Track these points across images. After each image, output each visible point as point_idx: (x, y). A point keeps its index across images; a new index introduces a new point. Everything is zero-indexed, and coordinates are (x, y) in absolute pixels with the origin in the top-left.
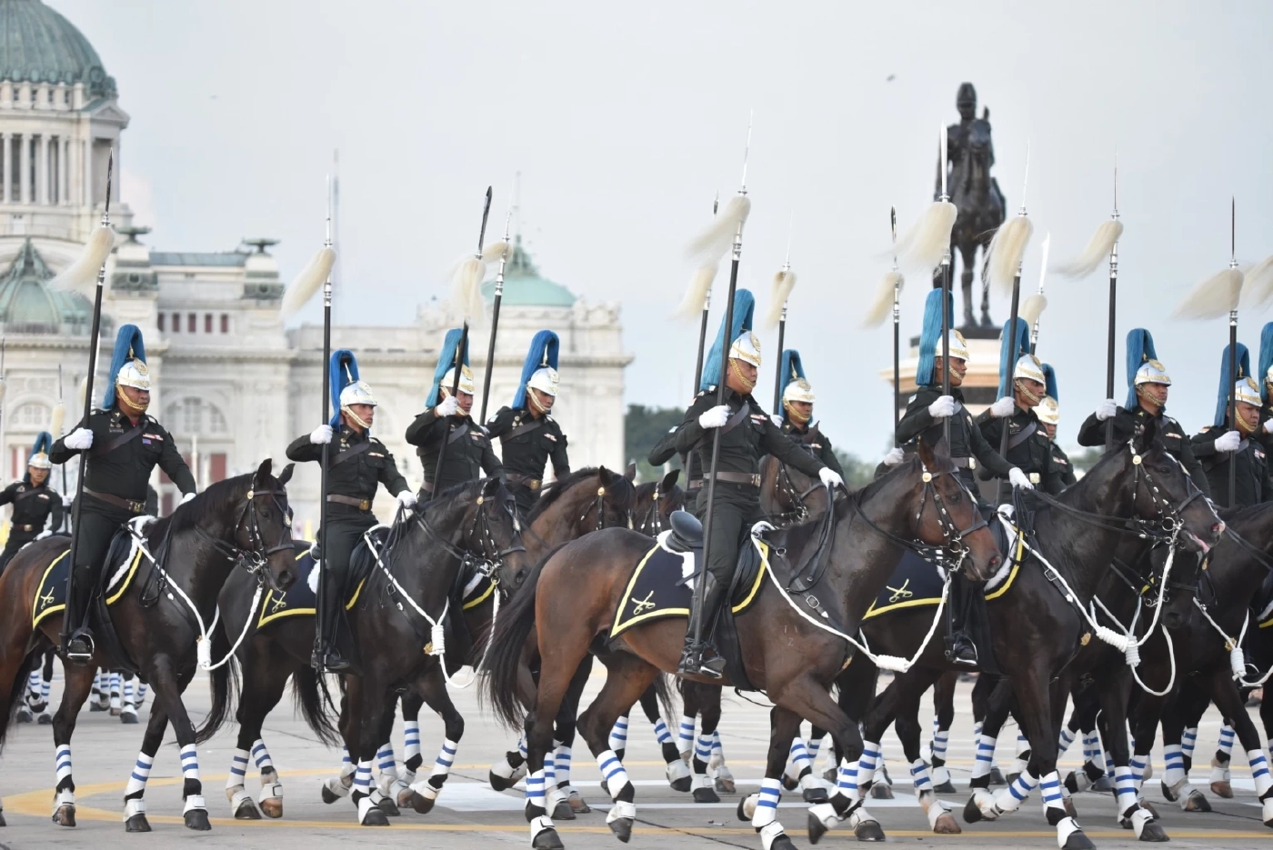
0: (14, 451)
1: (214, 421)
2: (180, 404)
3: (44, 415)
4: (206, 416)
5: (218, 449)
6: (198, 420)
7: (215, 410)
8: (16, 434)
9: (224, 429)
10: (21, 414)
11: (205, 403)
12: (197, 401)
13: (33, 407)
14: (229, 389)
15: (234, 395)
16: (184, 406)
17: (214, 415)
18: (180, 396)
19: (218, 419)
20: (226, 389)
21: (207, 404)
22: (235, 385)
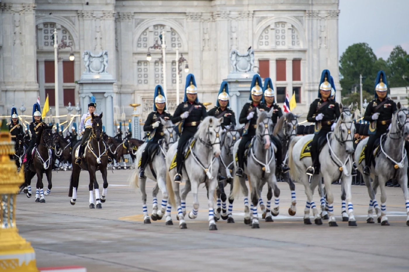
14: (75, 17)
15: (78, 21)
16: (44, 29)
17: (65, 35)
18: (41, 21)
19: (68, 38)
20: (72, 17)
21: (59, 27)
22: (78, 14)
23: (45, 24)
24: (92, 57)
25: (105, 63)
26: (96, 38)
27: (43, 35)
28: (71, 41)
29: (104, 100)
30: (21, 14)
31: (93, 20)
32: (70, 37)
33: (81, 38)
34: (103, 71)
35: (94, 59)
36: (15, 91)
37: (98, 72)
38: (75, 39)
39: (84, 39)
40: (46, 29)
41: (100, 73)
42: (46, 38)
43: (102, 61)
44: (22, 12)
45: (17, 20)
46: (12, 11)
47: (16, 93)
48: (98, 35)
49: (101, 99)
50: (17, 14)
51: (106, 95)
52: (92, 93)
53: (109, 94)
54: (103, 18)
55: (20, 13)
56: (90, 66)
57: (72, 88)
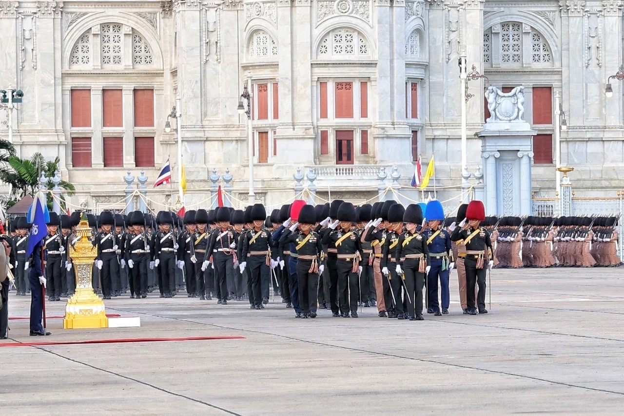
0: (323, 84)
1: (535, 47)
2: (498, 29)
3: (356, 41)
4: (528, 42)
5: (542, 81)
6: (518, 47)
7: (537, 35)
8: (326, 65)
9: (549, 57)
10: (330, 42)
11: (527, 29)
12: (517, 25)
13: (343, 33)
14: (554, 11)
15: (559, 18)
16: (501, 32)
17: (536, 42)
18: (497, 20)
19: (541, 47)
20: (550, 12)
21: (528, 29)
22: (561, 6)
23: (504, 25)
24: (499, 96)
25: (520, 105)
26: (589, 48)
27: (501, 43)
28: (546, 53)
29: (517, 162)
30: (461, 10)
31: (586, 18)
32: (547, 48)
33: (564, 47)
34: (517, 117)
35: (503, 99)
36: (447, 139)
37: (509, 119)
38: (553, 49)
39: (568, 50)
40: (505, 33)
41: (512, 121)
42: (505, 48)
43: (516, 102)
44: (461, 7)
45: (454, 21)
46: (445, 5)
47: (450, 141)
48: (593, 43)
49: (514, 160)
50: (453, 11)
51: (519, 154)
52: (498, 151)
53: (526, 153)
54: (603, 13)
55: (458, 9)
56: (497, 110)
57: (549, 133)
